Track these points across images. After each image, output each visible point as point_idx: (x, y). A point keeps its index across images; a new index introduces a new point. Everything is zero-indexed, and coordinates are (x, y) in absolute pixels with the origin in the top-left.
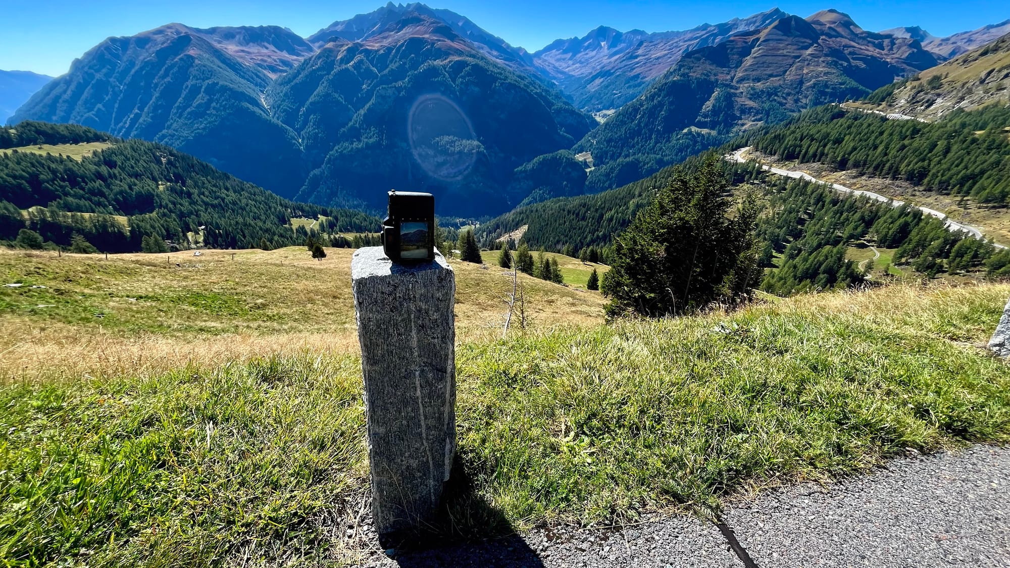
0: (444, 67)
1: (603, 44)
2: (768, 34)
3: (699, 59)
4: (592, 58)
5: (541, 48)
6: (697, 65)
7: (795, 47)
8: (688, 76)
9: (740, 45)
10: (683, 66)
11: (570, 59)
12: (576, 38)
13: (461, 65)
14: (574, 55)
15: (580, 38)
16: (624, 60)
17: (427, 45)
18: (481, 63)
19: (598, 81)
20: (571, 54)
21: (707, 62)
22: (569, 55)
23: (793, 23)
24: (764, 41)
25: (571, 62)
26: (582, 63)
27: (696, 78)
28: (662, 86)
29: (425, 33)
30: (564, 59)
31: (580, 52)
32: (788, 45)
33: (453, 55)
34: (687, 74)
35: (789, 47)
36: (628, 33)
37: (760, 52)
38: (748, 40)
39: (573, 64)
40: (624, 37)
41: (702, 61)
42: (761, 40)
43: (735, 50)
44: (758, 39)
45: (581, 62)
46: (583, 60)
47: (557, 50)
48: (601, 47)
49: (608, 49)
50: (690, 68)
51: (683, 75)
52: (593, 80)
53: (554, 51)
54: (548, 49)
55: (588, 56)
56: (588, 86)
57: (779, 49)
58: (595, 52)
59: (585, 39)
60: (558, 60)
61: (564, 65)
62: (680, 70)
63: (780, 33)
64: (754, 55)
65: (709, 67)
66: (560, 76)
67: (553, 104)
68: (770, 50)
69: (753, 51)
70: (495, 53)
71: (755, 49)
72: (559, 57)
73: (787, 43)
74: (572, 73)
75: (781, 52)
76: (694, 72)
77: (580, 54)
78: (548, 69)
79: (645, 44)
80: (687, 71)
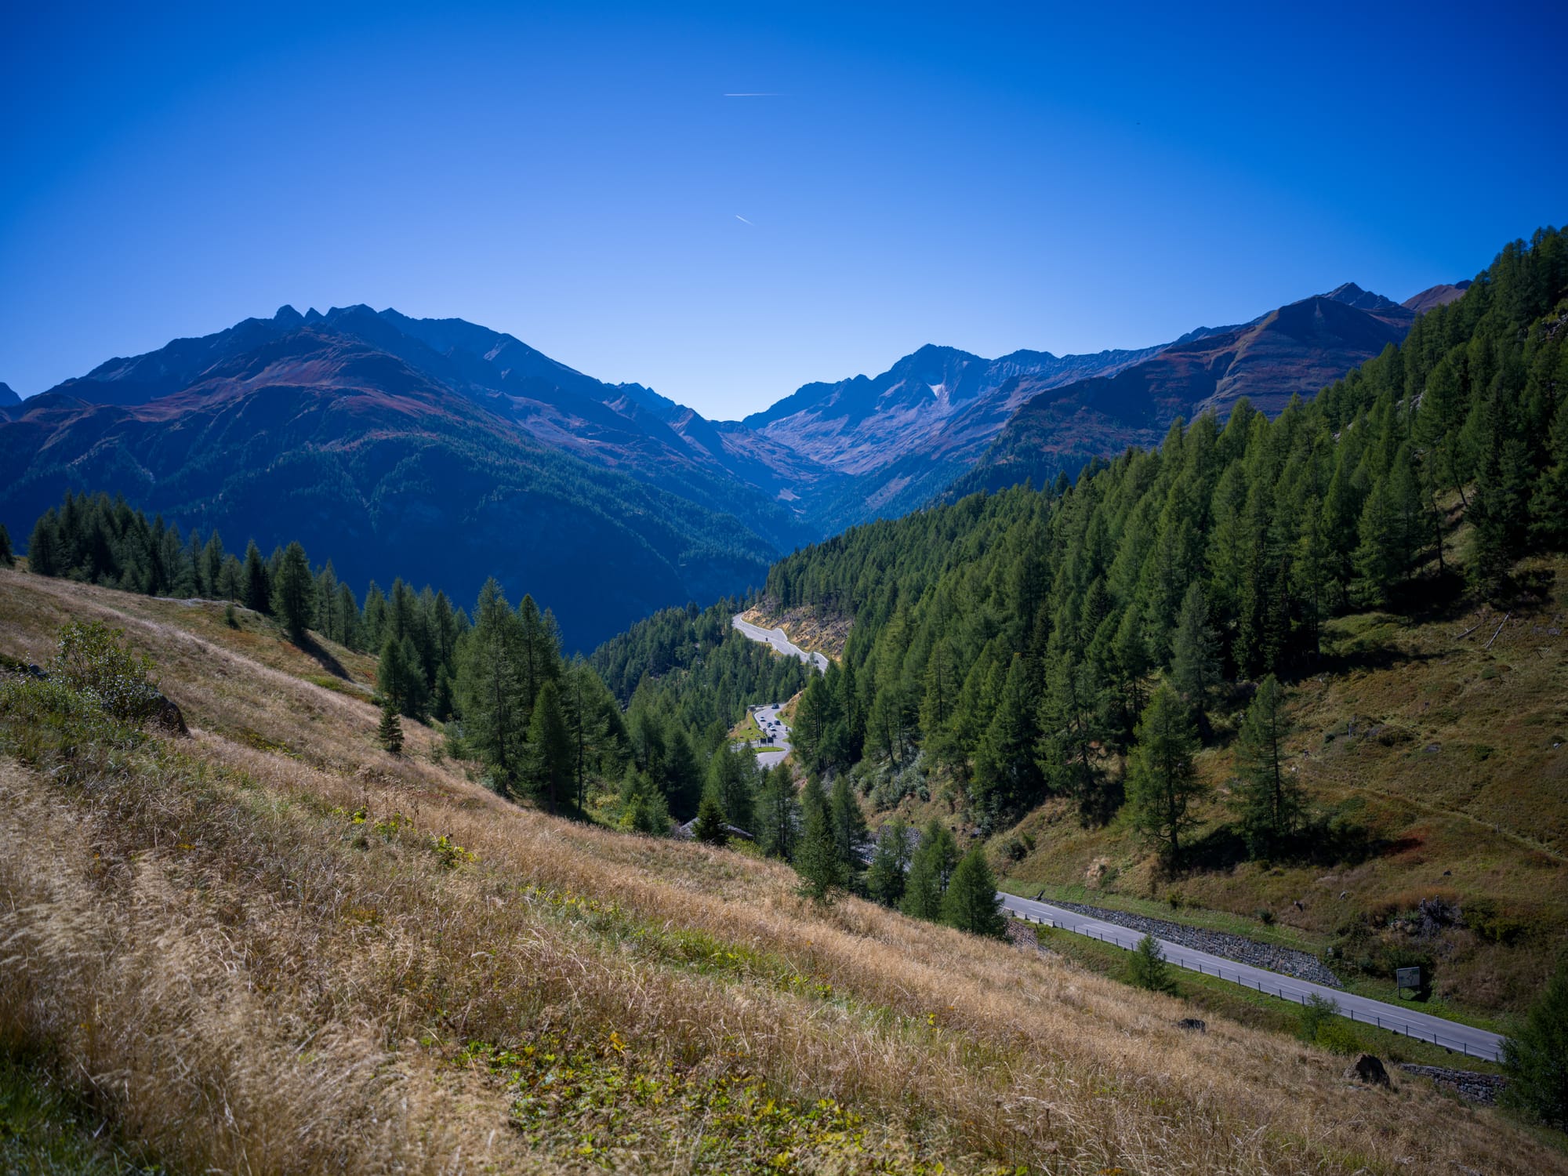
0: (344, 459)
1: (936, 389)
2: (1256, 344)
3: (1069, 411)
4: (907, 425)
5: (763, 408)
6: (1063, 425)
7: (1331, 371)
8: (1040, 455)
9: (1182, 371)
10: (1027, 429)
11: (843, 433)
12: (861, 378)
13: (393, 451)
14: (855, 421)
15: (872, 377)
16: (966, 427)
17: (308, 406)
18: (459, 446)
19: (896, 486)
20: (844, 420)
21: (1093, 417)
22: (839, 424)
23: (1318, 313)
24: (1245, 360)
25: (846, 441)
26: (879, 441)
27: (1061, 458)
28: (966, 482)
29: (323, 376)
30: (826, 434)
31: (873, 413)
32: (1308, 367)
33: (381, 428)
34: (1036, 447)
35: (1312, 371)
36: (1004, 359)
37: (1238, 385)
38: (1205, 360)
39: (853, 446)
40: (993, 370)
41: (1079, 414)
42: (1239, 357)
43: (1169, 385)
44: (1231, 356)
45: (874, 439)
46: (880, 433)
47: (811, 412)
48: (932, 398)
49: (952, 401)
50: (1045, 434)
51: (1026, 452)
52: (883, 484)
53: (803, 413)
54: (783, 408)
55: (895, 422)
56: (869, 500)
57: (1288, 378)
58: (912, 413)
59: (884, 379)
60: (810, 437)
61: (828, 449)
62: (1017, 439)
63: (1284, 337)
64: (1223, 395)
65: (1097, 429)
66: (805, 476)
67: (685, 545)
68: (1264, 380)
69: (1220, 384)
70: (576, 423)
71: (1226, 379)
72: (811, 428)
73: (1306, 362)
74: (850, 471)
75: (1293, 383)
76: (1057, 443)
77: (872, 420)
78: (767, 460)
79: (1023, 385)
80: (1036, 441)
